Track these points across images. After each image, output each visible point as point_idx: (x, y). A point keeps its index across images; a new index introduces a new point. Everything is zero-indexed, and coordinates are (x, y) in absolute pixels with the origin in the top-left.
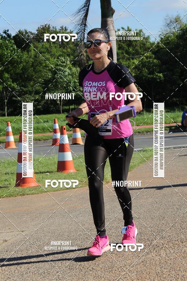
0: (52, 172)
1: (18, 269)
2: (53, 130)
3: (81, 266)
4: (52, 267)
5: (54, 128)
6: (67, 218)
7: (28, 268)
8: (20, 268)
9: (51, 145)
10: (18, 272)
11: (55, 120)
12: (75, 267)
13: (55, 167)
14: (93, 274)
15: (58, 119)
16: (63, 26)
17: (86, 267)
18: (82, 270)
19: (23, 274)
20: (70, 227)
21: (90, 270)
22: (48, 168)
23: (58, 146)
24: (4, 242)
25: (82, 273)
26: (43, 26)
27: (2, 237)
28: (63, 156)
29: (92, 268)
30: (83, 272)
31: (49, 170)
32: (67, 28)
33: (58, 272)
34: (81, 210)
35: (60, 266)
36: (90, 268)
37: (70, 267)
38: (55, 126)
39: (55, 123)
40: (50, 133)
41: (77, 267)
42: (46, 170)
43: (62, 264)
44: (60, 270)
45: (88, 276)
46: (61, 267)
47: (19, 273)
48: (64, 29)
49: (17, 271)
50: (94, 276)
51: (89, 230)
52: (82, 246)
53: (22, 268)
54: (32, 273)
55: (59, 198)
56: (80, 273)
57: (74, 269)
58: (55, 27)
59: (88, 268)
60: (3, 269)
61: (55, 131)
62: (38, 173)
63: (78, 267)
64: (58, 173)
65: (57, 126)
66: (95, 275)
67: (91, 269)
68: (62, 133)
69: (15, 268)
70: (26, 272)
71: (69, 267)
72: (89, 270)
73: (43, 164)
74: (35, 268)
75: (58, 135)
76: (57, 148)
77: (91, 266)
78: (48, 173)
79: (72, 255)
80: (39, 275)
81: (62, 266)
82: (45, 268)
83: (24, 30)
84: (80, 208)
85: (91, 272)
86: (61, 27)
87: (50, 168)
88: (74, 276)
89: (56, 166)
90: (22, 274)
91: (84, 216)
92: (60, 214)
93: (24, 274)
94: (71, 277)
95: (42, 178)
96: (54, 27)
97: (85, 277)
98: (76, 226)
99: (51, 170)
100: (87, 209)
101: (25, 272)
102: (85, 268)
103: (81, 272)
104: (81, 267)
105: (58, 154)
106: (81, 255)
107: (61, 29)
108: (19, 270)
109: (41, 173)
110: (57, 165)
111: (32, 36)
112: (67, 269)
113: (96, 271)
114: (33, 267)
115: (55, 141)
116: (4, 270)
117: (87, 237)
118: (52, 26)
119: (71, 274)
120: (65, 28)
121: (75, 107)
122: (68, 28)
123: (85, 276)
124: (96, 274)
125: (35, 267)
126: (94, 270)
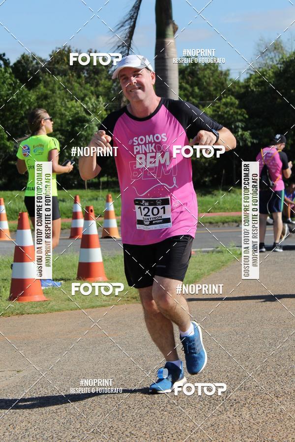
0: (69, 280)
1: (10, 431)
2: (72, 215)
5: (74, 211)
6: (91, 353)
9: (69, 237)
10: (10, 435)
11: (76, 198)
13: (74, 272)
15: (81, 197)
18: (113, 435)
19: (18, 439)
21: (127, 435)
22: (63, 273)
23: (80, 241)
26: (60, 48)
28: (88, 256)
31: (64, 277)
33: (74, 437)
36: (127, 433)
38: (76, 207)
39: (75, 202)
40: (67, 219)
41: (106, 430)
42: (60, 277)
47: (12, 437)
49: (7, 434)
53: (16, 429)
61: (75, 216)
64: (78, 281)
65: (79, 208)
67: (129, 434)
68: (87, 217)
70: (23, 435)
72: (124, 435)
74: (38, 430)
75: (81, 222)
76: (78, 241)
77: (128, 430)
78: (62, 282)
81: (81, 428)
85: (128, 439)
86: (89, 51)
87: (65, 273)
89: (76, 270)
90: (16, 438)
93: (20, 438)
96: (78, 50)
99: (67, 277)
101: (21, 436)
104: (113, 431)
105: (79, 252)
110: (77, 268)
112: (89, 433)
113: (137, 438)
114: (33, 429)
115: (75, 232)
117: (123, 383)
118: (75, 49)
121: (108, 179)
126: (133, 436)
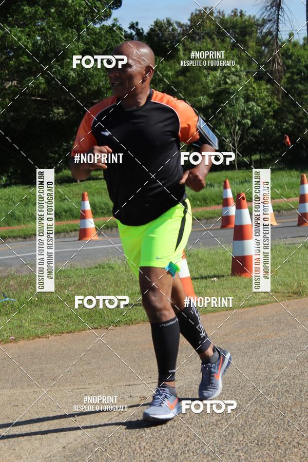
0: (223, 276)
1: (169, 446)
2: (222, 201)
3: (277, 439)
4: (227, 442)
5: (224, 197)
6: (251, 357)
7: (186, 445)
8: (172, 444)
9: (220, 227)
10: (169, 451)
11: (225, 182)
12: (267, 441)
13: (227, 268)
14: (298, 453)
15: (231, 179)
16: (235, 9)
17: (287, 441)
18: (279, 446)
19: (177, 455)
20: (257, 373)
21: (294, 446)
22: (216, 269)
23: (233, 230)
24: (141, 400)
25: (280, 451)
26: (200, 11)
27: (139, 392)
28: (243, 248)
29: (298, 443)
30: (282, 450)
31: (216, 273)
32: (243, 12)
33: (237, 450)
34: (277, 342)
35: (241, 439)
36: (294, 443)
37: (258, 441)
38: (226, 194)
39: (225, 187)
40: (217, 206)
41: (271, 442)
42: (212, 273)
43: (244, 437)
44: (242, 446)
45: (290, 457)
46: (242, 442)
47: (170, 453)
48: (239, 14)
49: (165, 450)
50: (302, 456)
51: (290, 378)
52: (279, 404)
53: (175, 445)
54: (193, 452)
55: (236, 321)
56: (276, 452)
57: (266, 445)
58: (223, 12)
59: (291, 442)
60: (142, 447)
61: (226, 203)
62: (198, 279)
63: (273, 442)
64: (233, 278)
65: (229, 194)
66: (302, 454)
67: (296, 445)
68: (239, 207)
69: (163, 444)
70: (183, 450)
71: (256, 441)
72: (291, 446)
73: (206, 262)
74: (198, 444)
75: (232, 210)
76: (230, 232)
77: (295, 440)
78: (215, 279)
79: (262, 421)
80: (205, 456)
81: (245, 440)
82: (216, 444)
83: (165, 20)
84: (273, 339)
85: (296, 450)
86: (232, 12)
87: (218, 269)
88: (267, 457)
89: (230, 265)
90: (175, 454)
91: (281, 353)
92: (239, 350)
93: (179, 454)
94: (261, 459)
95: (205, 287)
96: (221, 11)
97: (286, 458)
98: (268, 370)
99: (221, 273)
100: (286, 340)
101: (180, 451)
102: (285, 443)
103: (278, 450)
104: (278, 442)
105: (232, 244)
106: (277, 420)
107: (233, 14)
108: (170, 448)
109: (202, 278)
110: (231, 263)
111: (179, 30)
112: (253, 445)
113: (304, 448)
114: (193, 443)
115: (226, 221)
116: (144, 447)
117: (288, 389)
118: (218, 10)
119: (261, 454)
120: (241, 12)
121: (260, 156)
122: (245, 12)
123: (285, 456)
124: (304, 453)
125: (197, 442)
126: (301, 446)
